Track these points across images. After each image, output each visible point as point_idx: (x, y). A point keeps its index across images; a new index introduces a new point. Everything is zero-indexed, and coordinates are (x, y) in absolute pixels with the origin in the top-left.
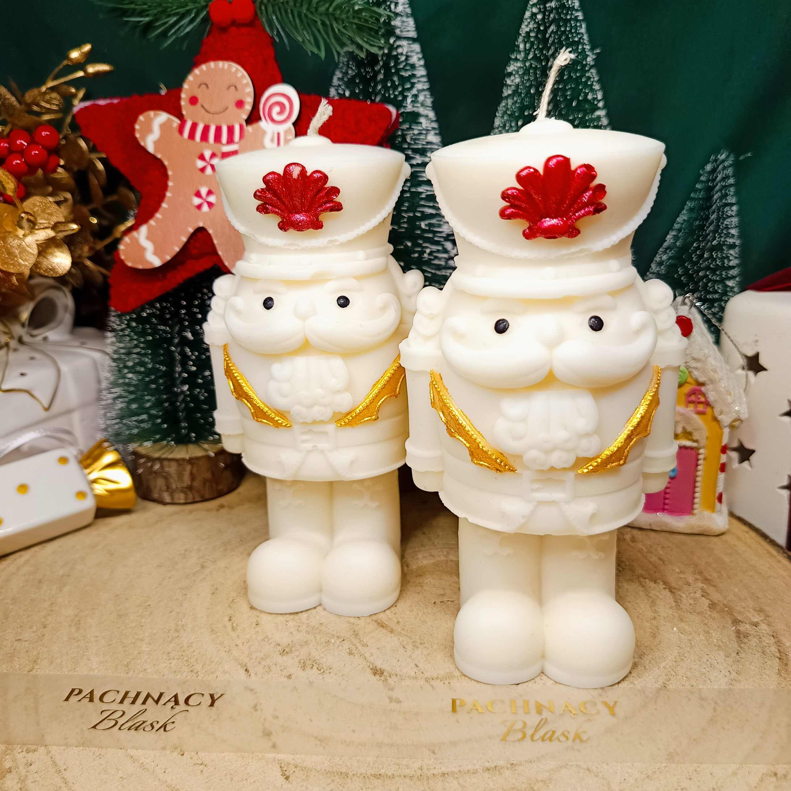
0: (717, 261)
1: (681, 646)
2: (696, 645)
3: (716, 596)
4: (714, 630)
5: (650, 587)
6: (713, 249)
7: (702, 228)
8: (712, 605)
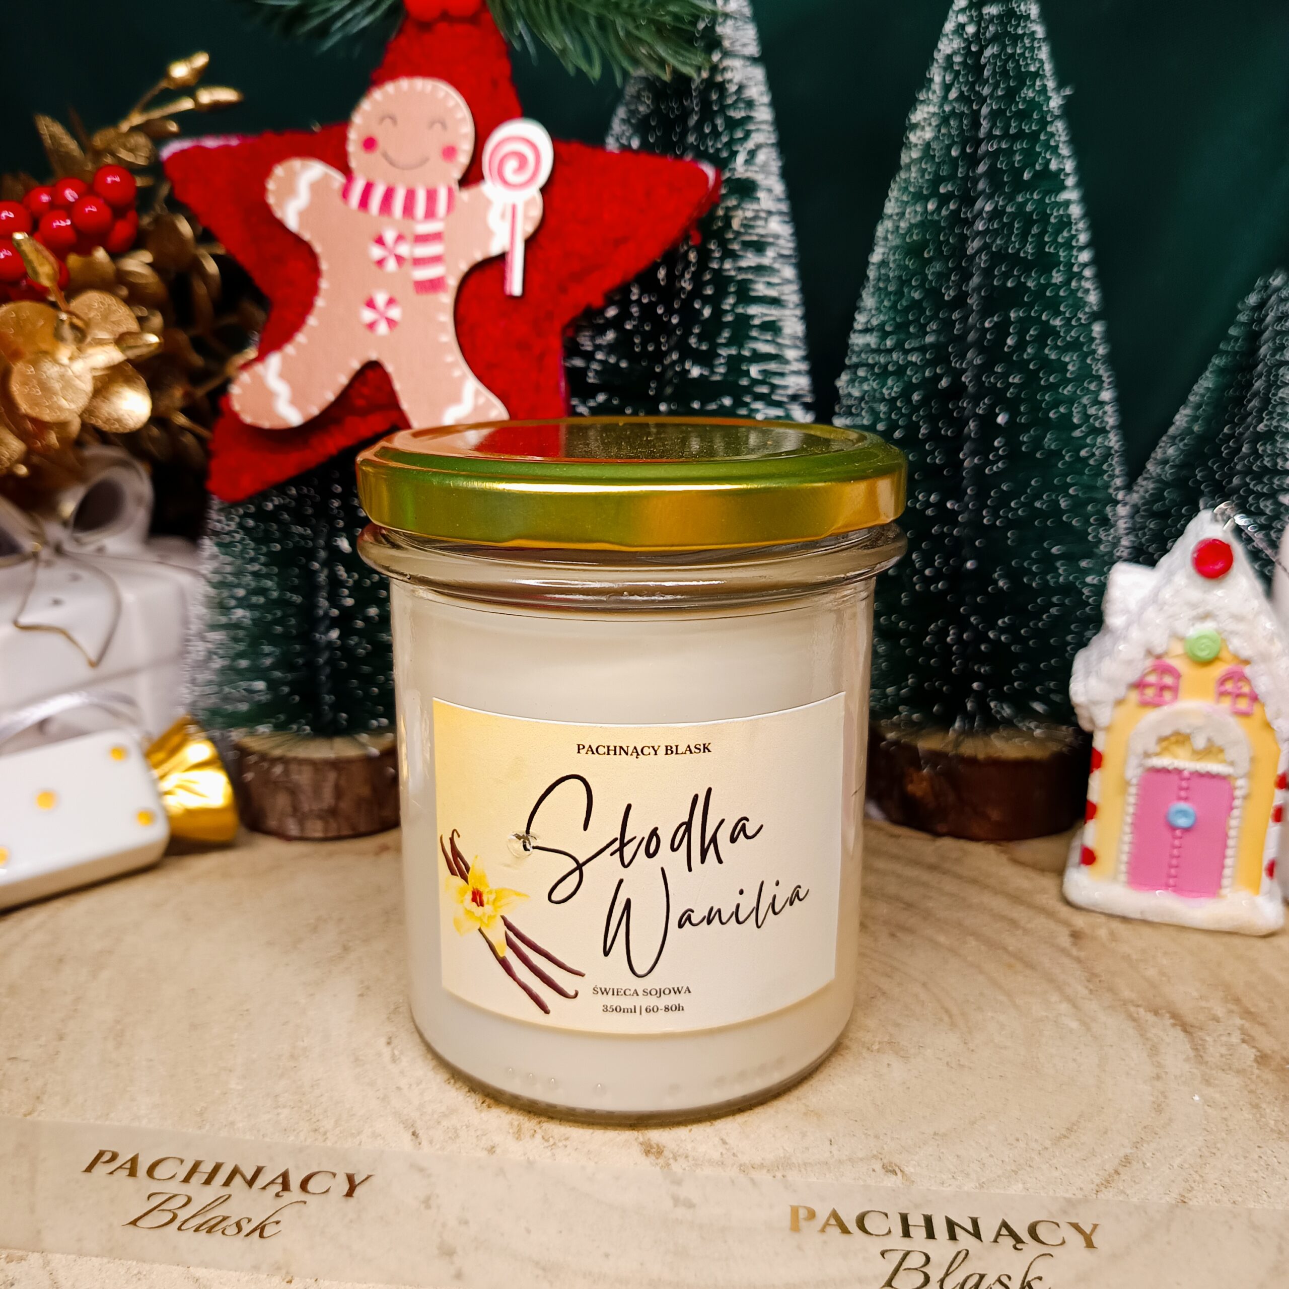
0: (1264, 460)
1: (1209, 1129)
2: (1237, 1128)
3: (1267, 1043)
4: (1269, 1103)
5: (1147, 1021)
6: (1258, 437)
7: (1240, 402)
8: (1261, 1057)
